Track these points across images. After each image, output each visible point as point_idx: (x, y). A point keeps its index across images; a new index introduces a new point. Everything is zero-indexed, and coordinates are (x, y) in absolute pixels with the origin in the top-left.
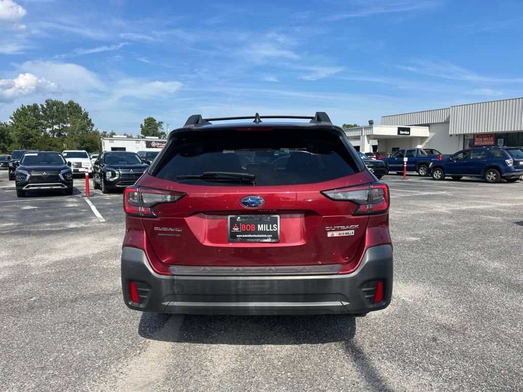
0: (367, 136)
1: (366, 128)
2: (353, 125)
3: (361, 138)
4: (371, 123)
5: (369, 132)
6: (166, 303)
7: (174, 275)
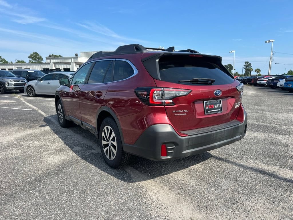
0: (75, 62)
1: (74, 58)
2: (58, 55)
3: (71, 63)
4: (76, 55)
5: (76, 61)
6: (184, 152)
7: (189, 136)
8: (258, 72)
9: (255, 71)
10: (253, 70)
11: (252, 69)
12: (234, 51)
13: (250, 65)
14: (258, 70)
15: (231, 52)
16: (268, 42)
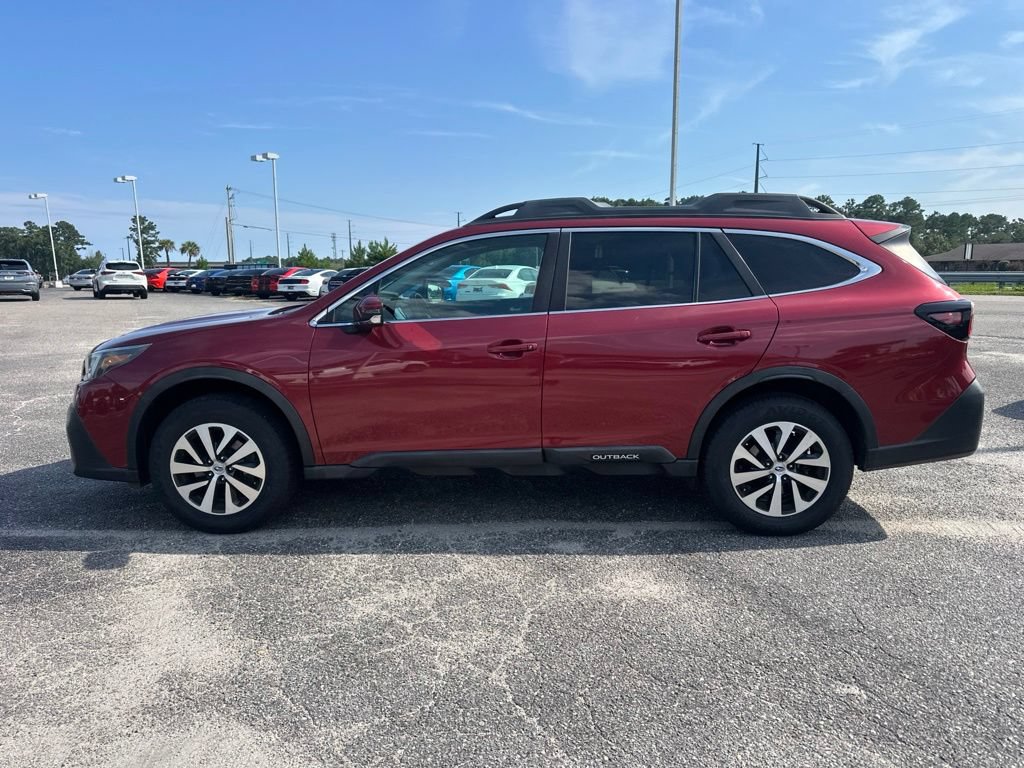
8: (192, 253)
9: (183, 251)
10: (175, 245)
11: (172, 243)
12: (133, 178)
13: (151, 227)
14: (190, 248)
15: (120, 179)
16: (259, 158)
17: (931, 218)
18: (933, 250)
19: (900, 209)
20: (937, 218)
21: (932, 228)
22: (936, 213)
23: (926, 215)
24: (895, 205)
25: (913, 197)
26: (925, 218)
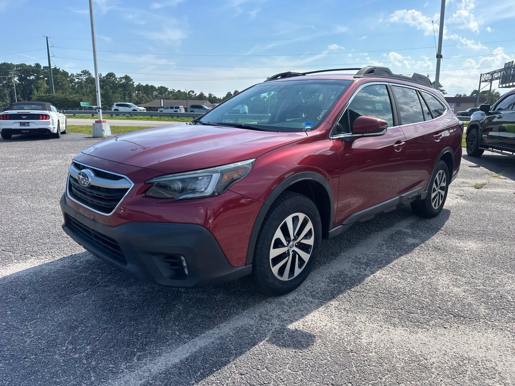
17: (138, 86)
18: (142, 101)
19: (123, 81)
20: (140, 86)
21: (138, 91)
22: (140, 84)
23: (136, 84)
24: (121, 78)
25: (128, 75)
26: (135, 86)
